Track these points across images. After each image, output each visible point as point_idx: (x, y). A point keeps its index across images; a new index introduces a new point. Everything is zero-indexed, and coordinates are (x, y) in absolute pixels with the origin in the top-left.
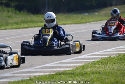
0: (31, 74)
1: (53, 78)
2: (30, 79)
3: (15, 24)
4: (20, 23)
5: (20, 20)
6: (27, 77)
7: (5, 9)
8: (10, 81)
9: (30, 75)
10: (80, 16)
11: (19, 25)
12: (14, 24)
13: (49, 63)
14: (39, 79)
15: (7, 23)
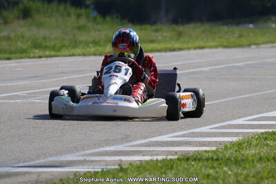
0: (124, 158)
1: (172, 168)
2: (121, 170)
3: (92, 43)
4: (102, 42)
5: (103, 36)
6: (114, 165)
7: (73, 10)
8: (76, 172)
9: (121, 161)
10: (237, 30)
11: (100, 46)
12: (91, 45)
13: (164, 135)
14: (142, 169)
15: (75, 42)
